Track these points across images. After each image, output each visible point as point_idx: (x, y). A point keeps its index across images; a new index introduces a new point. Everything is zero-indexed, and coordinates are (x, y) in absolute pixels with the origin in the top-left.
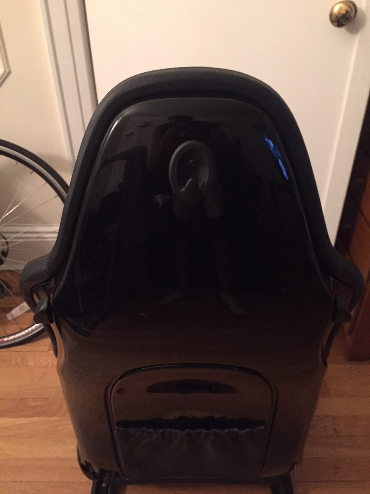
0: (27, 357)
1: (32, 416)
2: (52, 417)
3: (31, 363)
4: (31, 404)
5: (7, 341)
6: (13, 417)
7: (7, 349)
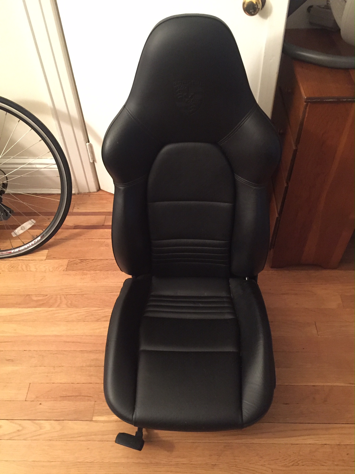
0: (30, 265)
1: (35, 307)
2: (49, 308)
3: (33, 269)
4: (35, 298)
5: (14, 252)
6: (22, 308)
7: (15, 258)
